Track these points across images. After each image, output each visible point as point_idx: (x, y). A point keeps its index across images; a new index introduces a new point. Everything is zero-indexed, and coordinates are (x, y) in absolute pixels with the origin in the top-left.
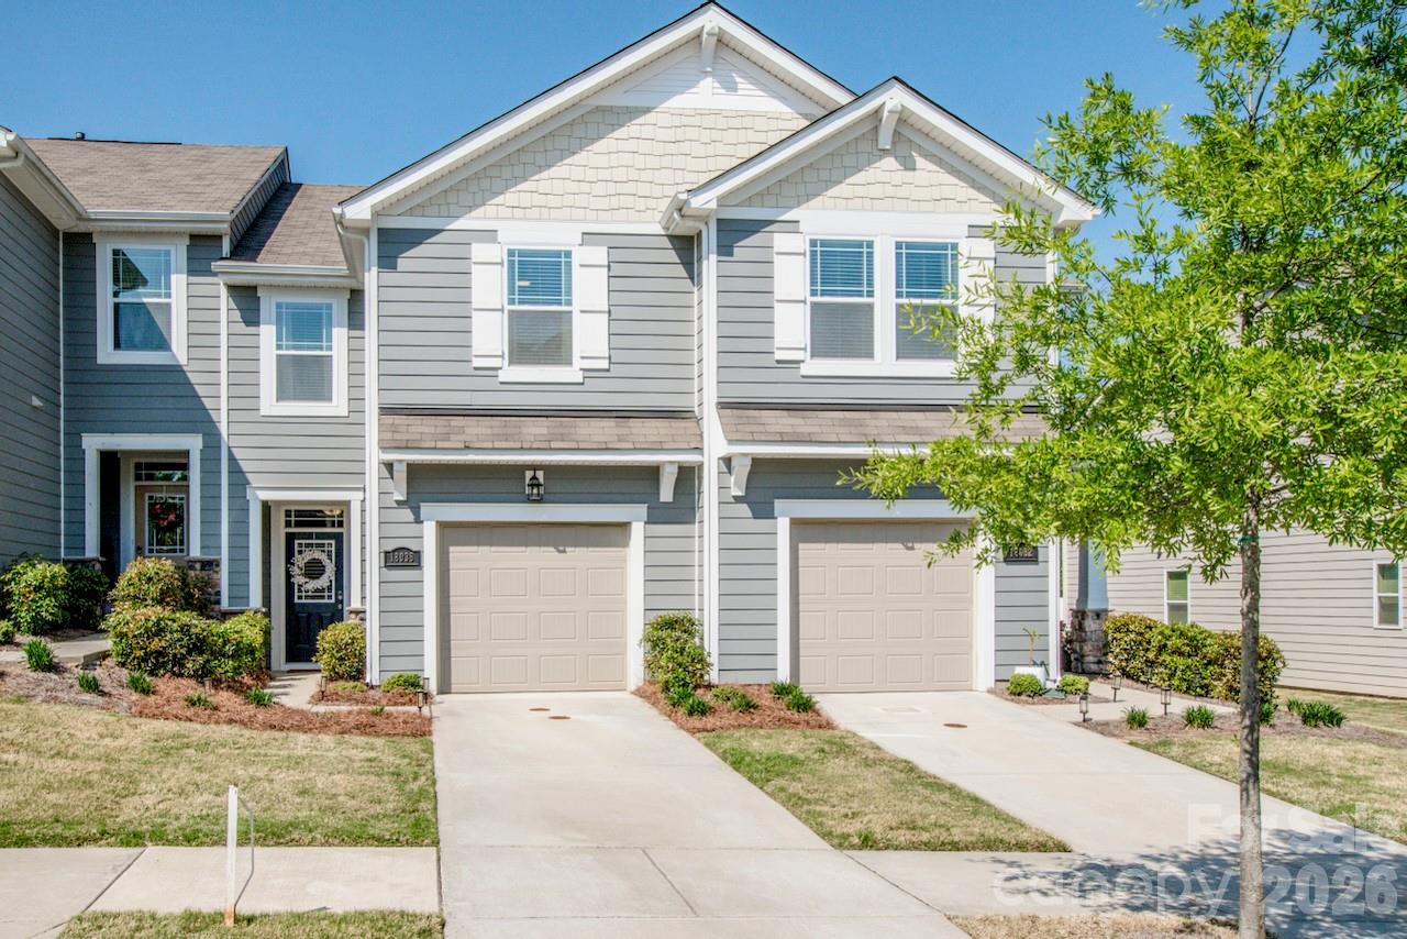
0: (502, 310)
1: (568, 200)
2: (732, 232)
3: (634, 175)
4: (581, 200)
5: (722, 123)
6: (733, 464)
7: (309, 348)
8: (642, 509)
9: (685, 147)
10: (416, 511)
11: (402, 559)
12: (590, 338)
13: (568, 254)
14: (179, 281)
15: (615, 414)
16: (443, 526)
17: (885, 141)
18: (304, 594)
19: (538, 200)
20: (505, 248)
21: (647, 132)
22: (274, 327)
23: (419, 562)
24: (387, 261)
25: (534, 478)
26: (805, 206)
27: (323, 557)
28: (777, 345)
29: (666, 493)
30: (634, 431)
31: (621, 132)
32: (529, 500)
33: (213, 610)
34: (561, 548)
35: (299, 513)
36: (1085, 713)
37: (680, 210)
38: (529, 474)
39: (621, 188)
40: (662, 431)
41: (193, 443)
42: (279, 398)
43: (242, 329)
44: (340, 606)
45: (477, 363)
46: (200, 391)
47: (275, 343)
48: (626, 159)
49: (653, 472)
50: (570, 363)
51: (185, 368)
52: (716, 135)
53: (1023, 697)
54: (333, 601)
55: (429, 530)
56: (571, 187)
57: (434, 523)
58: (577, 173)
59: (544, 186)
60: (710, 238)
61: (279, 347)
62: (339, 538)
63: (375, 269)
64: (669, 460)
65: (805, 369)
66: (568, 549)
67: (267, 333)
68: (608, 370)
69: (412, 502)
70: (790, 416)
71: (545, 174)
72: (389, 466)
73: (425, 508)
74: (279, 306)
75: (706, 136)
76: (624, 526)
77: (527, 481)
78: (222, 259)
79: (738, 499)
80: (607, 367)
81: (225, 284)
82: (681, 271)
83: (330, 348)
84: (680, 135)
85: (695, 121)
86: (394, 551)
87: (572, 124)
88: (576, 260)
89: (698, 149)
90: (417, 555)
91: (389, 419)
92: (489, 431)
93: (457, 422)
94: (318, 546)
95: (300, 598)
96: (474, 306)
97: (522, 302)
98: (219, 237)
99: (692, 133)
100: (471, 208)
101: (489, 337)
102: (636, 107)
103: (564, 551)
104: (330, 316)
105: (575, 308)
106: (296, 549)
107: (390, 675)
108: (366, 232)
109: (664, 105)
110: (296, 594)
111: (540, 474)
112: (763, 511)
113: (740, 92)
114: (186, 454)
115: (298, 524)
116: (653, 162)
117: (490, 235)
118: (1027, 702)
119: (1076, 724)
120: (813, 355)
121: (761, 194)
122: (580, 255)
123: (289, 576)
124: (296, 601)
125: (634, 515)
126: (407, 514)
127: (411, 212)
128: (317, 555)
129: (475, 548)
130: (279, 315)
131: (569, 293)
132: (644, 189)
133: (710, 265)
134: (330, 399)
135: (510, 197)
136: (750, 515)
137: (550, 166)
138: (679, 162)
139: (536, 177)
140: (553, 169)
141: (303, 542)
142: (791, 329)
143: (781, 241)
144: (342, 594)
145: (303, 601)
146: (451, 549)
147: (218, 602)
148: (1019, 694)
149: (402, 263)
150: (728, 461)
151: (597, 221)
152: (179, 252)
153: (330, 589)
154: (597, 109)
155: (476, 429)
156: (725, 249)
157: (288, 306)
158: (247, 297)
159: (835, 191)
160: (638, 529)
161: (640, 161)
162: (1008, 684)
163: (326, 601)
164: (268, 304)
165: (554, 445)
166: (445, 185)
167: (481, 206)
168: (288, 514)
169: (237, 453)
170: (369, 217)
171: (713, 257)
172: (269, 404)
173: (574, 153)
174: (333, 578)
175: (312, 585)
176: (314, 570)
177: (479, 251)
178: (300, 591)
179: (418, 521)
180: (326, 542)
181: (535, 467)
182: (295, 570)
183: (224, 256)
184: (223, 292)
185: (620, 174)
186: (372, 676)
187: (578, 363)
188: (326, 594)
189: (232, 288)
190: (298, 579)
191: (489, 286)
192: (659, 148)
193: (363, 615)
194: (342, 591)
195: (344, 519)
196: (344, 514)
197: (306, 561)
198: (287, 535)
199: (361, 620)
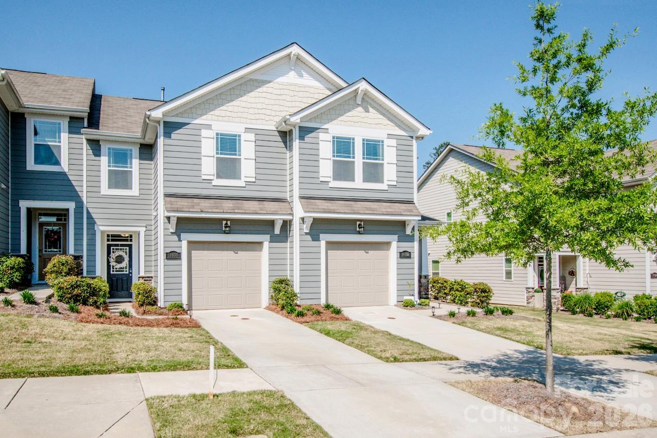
0: (214, 157)
1: (240, 115)
2: (305, 131)
3: (265, 106)
4: (245, 115)
5: (298, 89)
6: (305, 220)
7: (122, 167)
8: (268, 237)
9: (284, 97)
10: (179, 236)
11: (173, 256)
12: (248, 169)
13: (240, 136)
14: (65, 136)
15: (257, 199)
16: (190, 243)
17: (359, 101)
18: (115, 270)
19: (229, 114)
20: (215, 132)
21: (270, 90)
22: (107, 158)
23: (180, 257)
24: (167, 135)
25: (226, 224)
26: (330, 123)
27: (123, 254)
28: (320, 175)
29: (277, 231)
30: (266, 206)
31: (259, 90)
32: (225, 232)
34: (236, 252)
35: (112, 236)
36: (433, 313)
37: (285, 122)
38: (224, 222)
39: (260, 111)
40: (277, 207)
41: (71, 206)
42: (109, 187)
43: (93, 157)
44: (131, 275)
45: (204, 177)
46: (74, 183)
47: (107, 164)
48: (262, 100)
49: (272, 223)
50: (240, 179)
51: (67, 174)
52: (295, 93)
53: (408, 307)
54: (128, 273)
55: (184, 244)
56: (241, 109)
57: (186, 241)
58: (243, 104)
59: (230, 109)
60: (296, 133)
61: (109, 166)
62: (130, 246)
63: (162, 138)
64: (279, 218)
65: (331, 185)
66: (239, 252)
67: (104, 160)
68: (255, 182)
69: (178, 233)
70: (326, 203)
71: (230, 104)
72: (169, 218)
73: (183, 235)
74: (109, 149)
75: (292, 93)
76: (261, 243)
77: (224, 225)
78: (84, 128)
79: (306, 234)
80: (254, 181)
81: (86, 139)
82: (282, 145)
83: (131, 168)
84: (282, 92)
85: (288, 87)
86: (170, 252)
87: (241, 85)
88: (242, 138)
89: (288, 98)
90: (180, 254)
91: (168, 199)
92: (210, 205)
93: (196, 200)
94: (121, 249)
95: (113, 271)
96: (203, 154)
97: (221, 154)
98: (83, 119)
99: (286, 92)
100: (201, 115)
101: (208, 167)
102: (265, 80)
103: (237, 253)
104: (131, 154)
105: (242, 157)
106: (112, 251)
107: (170, 303)
108: (159, 122)
109: (276, 80)
110: (112, 270)
111: (229, 222)
112: (316, 238)
113: (304, 78)
114: (67, 210)
115: (112, 240)
116: (272, 102)
117: (209, 127)
118: (410, 309)
119: (431, 316)
120: (333, 180)
121: (315, 118)
122: (244, 137)
123: (108, 262)
124: (112, 273)
125: (265, 239)
126: (175, 238)
127: (177, 115)
128: (121, 253)
129: (202, 252)
130: (109, 153)
131: (240, 151)
132: (268, 112)
133: (296, 144)
134: (131, 189)
135: (217, 112)
136: (311, 240)
137: (232, 101)
138: (281, 102)
139: (228, 105)
140: (233, 102)
141: (115, 248)
142: (326, 169)
143: (322, 136)
144: (132, 270)
145: (115, 273)
146: (193, 252)
147: (82, 274)
148: (407, 306)
149: (173, 136)
150: (303, 219)
151: (251, 124)
152: (65, 124)
153: (126, 268)
154: (251, 80)
155: (205, 204)
156: (302, 138)
157: (113, 149)
158: (95, 145)
159: (341, 118)
160: (266, 245)
161: (267, 101)
162: (403, 303)
163: (124, 273)
164: (104, 148)
165: (236, 211)
166: (191, 106)
167: (205, 115)
168: (108, 236)
169: (91, 210)
170: (161, 116)
171: (297, 141)
172: (105, 190)
173: (242, 96)
174: (128, 263)
175: (118, 266)
176: (119, 260)
177: (204, 133)
178: (113, 268)
179: (180, 240)
180: (125, 248)
181: (227, 220)
182: (111, 260)
183: (85, 126)
184: (85, 142)
185: (259, 106)
186: (161, 303)
187: (243, 179)
188: (125, 270)
189: (88, 140)
190: (113, 264)
191: (209, 147)
192: (274, 97)
193: (146, 279)
194: (132, 268)
195: (133, 238)
196: (133, 236)
197: (116, 256)
198: (108, 244)
199: (145, 280)
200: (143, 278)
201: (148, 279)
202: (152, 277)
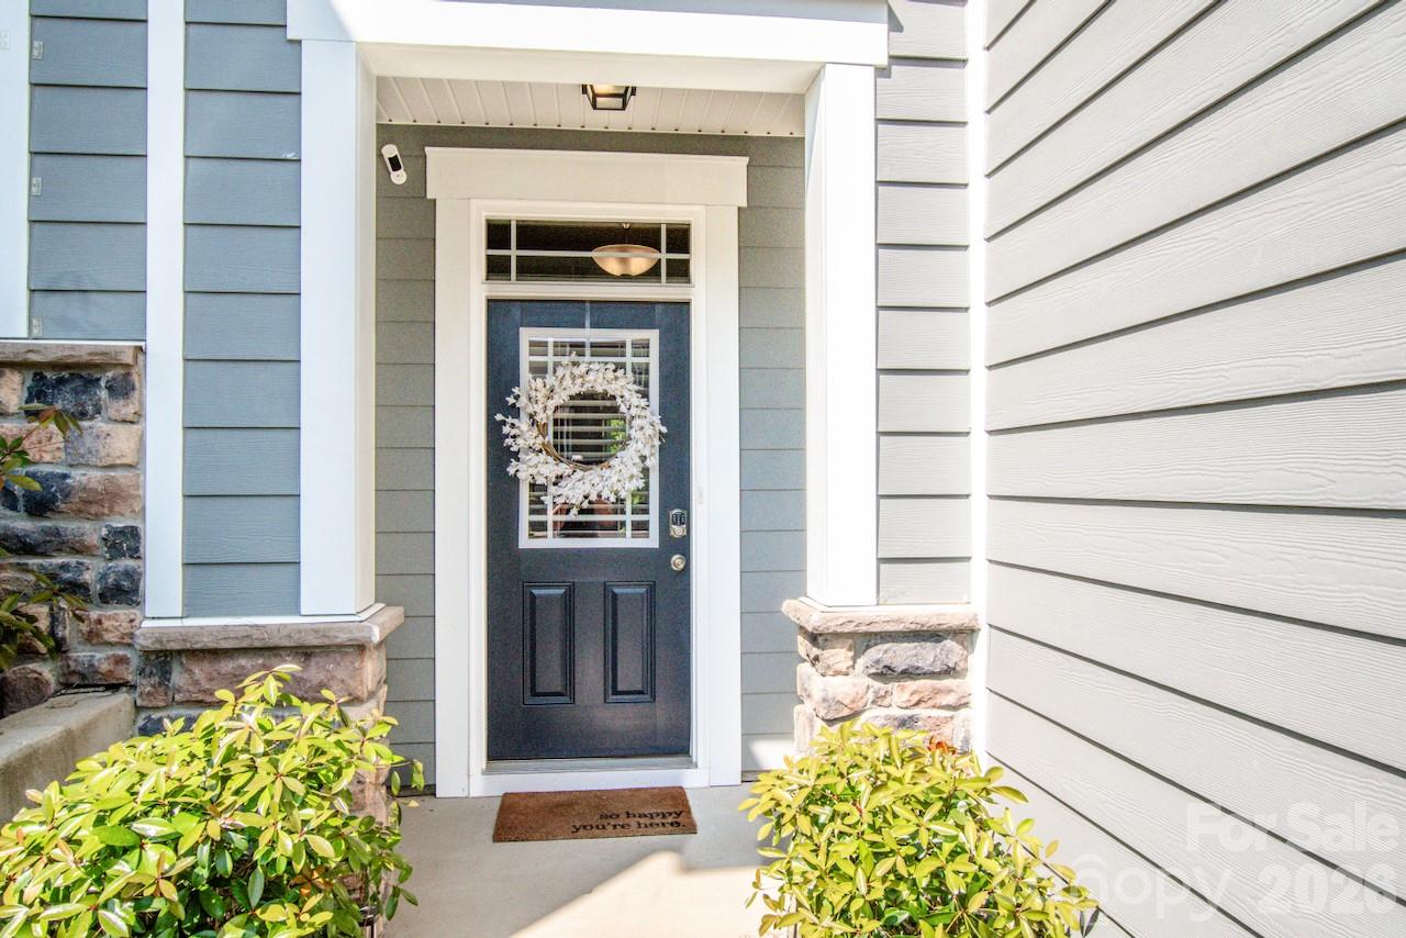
18: (550, 517)
27: (623, 388)
33: (93, 637)
35: (534, 234)
44: (677, 561)
54: (652, 541)
62: (675, 319)
94: (599, 348)
95: (538, 530)
106: (526, 359)
110: (525, 518)
115: (529, 270)
123: (500, 454)
124: (525, 542)
128: (598, 375)
141: (550, 333)
144: (684, 519)
145: (551, 541)
147: (125, 591)
153: (642, 496)
163: (628, 541)
168: (497, 234)
174: (653, 463)
175: (581, 486)
178: (537, 506)
180: (629, 336)
182: (523, 434)
188: (629, 518)
190: (533, 467)
193: (901, 655)
194: (685, 504)
195: (698, 258)
196: (697, 240)
197: (558, 400)
198: (493, 305)
199: (885, 674)
200: (863, 640)
201: (927, 655)
202: (965, 634)
